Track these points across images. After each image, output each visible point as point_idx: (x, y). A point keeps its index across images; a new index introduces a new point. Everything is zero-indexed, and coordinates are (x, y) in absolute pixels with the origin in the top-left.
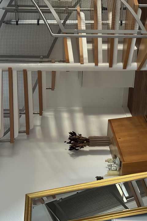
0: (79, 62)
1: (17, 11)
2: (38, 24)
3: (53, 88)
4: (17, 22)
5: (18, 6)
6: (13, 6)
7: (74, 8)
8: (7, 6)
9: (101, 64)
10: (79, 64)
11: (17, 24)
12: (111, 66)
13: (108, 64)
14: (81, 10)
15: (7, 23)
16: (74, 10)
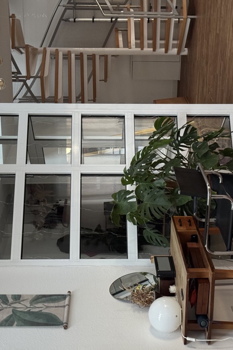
0: (128, 47)
1: (75, 8)
2: (93, 21)
3: (105, 80)
4: (75, 19)
5: (77, 4)
6: (72, 3)
7: (125, 5)
8: (67, 4)
9: (146, 49)
10: (127, 49)
11: (75, 21)
12: (154, 50)
13: (152, 49)
14: (131, 8)
15: (65, 21)
16: (125, 7)
